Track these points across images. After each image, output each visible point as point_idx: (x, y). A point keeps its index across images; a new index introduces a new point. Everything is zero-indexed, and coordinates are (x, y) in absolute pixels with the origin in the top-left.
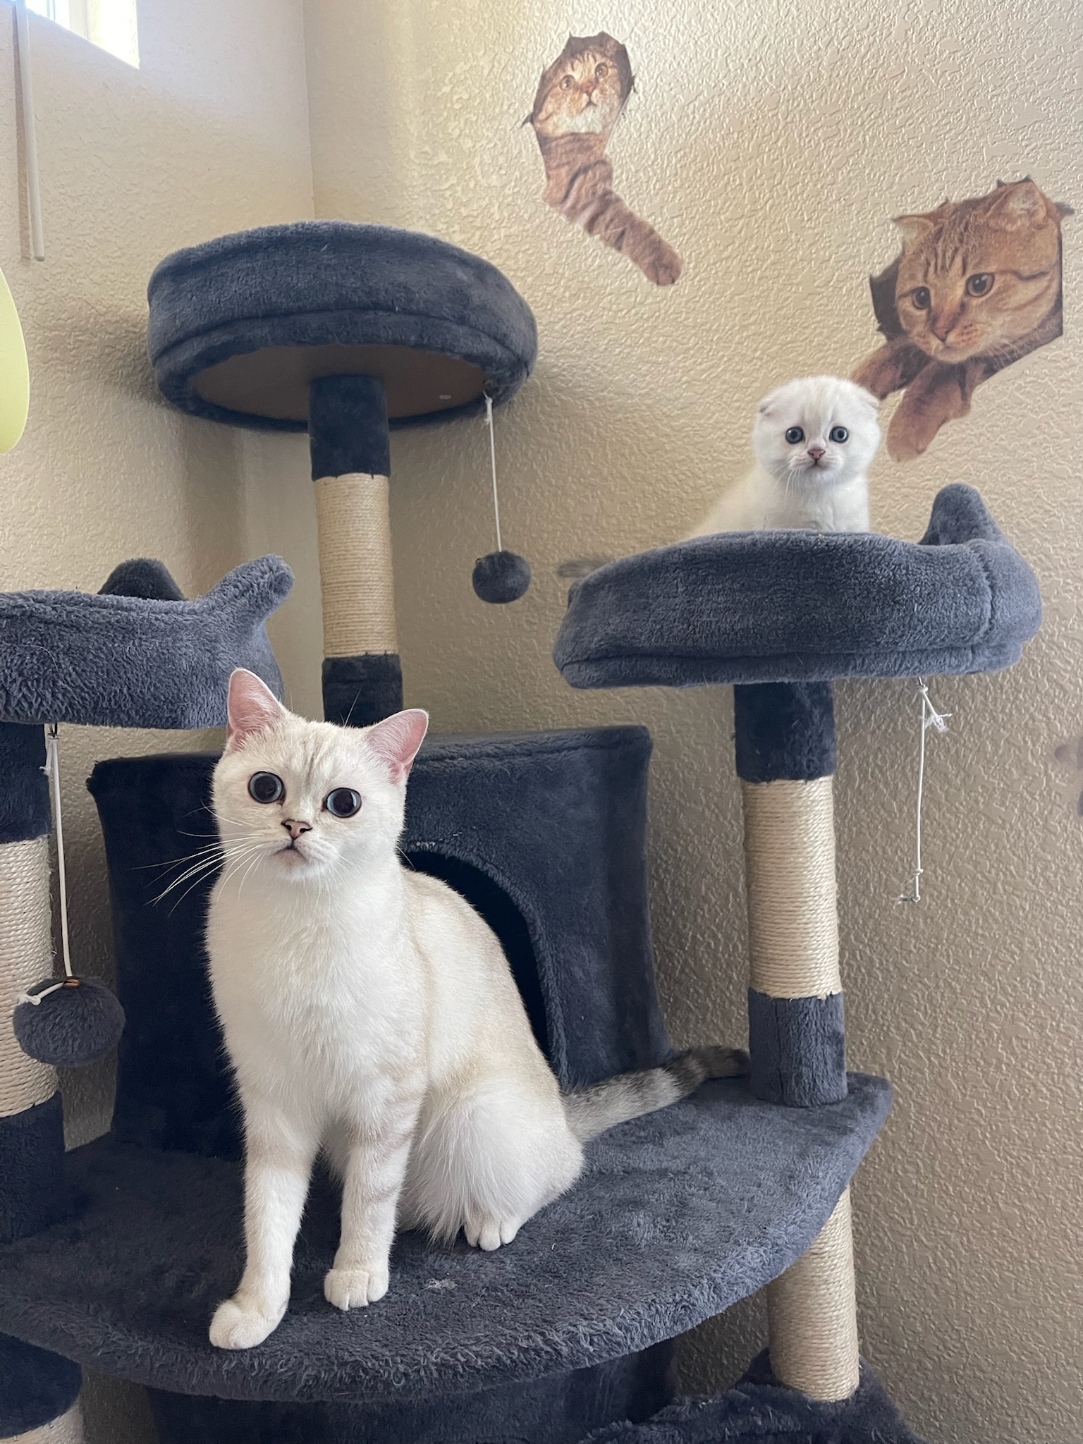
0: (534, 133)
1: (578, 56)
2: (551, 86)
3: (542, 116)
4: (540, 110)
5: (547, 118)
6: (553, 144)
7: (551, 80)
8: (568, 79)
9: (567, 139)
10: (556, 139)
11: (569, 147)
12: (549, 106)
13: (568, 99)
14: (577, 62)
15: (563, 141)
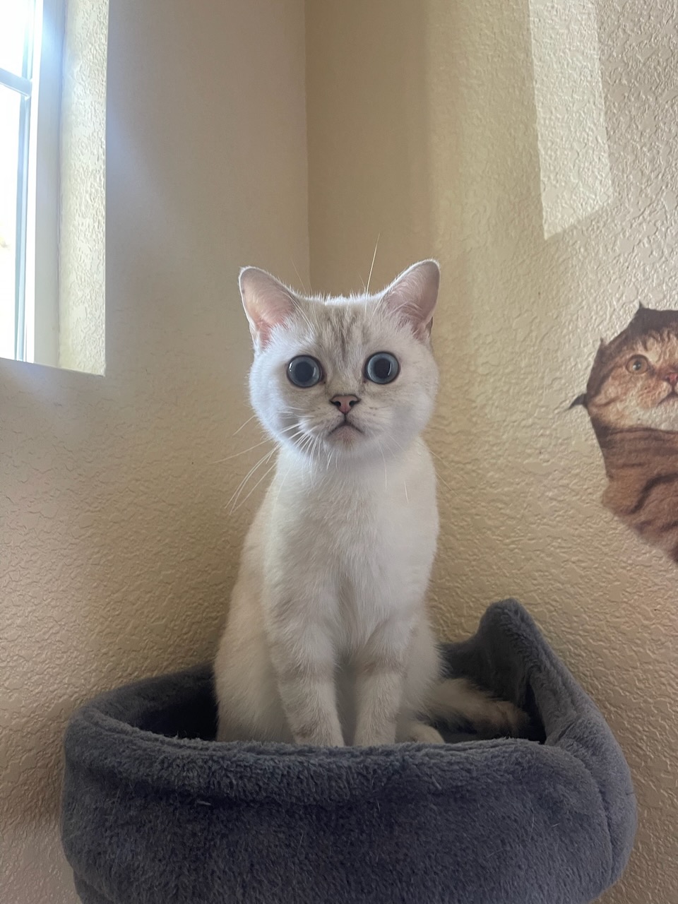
0: (588, 419)
1: (654, 333)
2: (612, 365)
3: (600, 399)
4: (597, 392)
5: (608, 404)
6: (618, 437)
7: (612, 357)
8: (639, 360)
9: (639, 434)
10: (621, 431)
11: (641, 445)
12: (611, 389)
13: (639, 384)
14: (651, 340)
15: (632, 436)
